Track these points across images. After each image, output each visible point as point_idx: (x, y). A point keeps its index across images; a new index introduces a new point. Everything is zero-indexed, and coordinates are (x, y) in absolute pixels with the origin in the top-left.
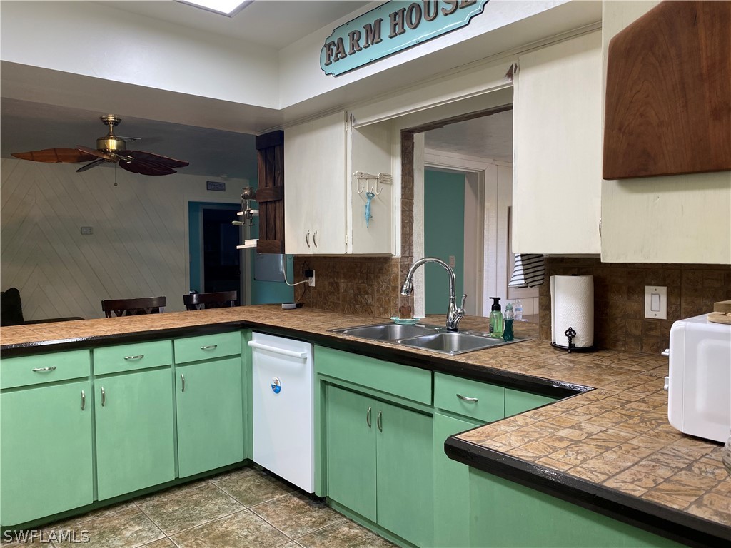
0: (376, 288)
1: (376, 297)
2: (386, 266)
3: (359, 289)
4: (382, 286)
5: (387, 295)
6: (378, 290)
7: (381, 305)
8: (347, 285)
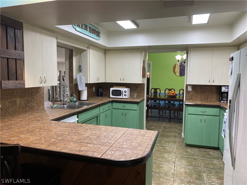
0: (35, 99)
1: (36, 102)
2: (39, 90)
3: (27, 101)
4: (38, 97)
5: (40, 100)
6: (36, 99)
7: (38, 105)
8: (21, 101)
